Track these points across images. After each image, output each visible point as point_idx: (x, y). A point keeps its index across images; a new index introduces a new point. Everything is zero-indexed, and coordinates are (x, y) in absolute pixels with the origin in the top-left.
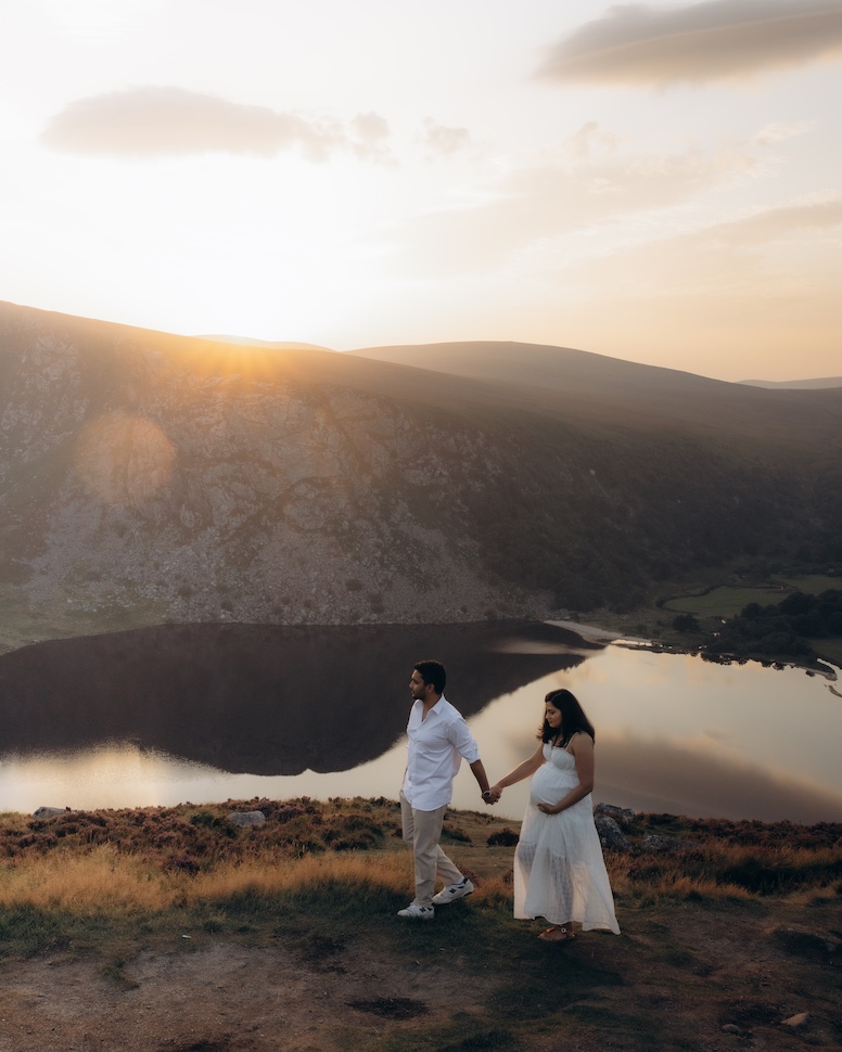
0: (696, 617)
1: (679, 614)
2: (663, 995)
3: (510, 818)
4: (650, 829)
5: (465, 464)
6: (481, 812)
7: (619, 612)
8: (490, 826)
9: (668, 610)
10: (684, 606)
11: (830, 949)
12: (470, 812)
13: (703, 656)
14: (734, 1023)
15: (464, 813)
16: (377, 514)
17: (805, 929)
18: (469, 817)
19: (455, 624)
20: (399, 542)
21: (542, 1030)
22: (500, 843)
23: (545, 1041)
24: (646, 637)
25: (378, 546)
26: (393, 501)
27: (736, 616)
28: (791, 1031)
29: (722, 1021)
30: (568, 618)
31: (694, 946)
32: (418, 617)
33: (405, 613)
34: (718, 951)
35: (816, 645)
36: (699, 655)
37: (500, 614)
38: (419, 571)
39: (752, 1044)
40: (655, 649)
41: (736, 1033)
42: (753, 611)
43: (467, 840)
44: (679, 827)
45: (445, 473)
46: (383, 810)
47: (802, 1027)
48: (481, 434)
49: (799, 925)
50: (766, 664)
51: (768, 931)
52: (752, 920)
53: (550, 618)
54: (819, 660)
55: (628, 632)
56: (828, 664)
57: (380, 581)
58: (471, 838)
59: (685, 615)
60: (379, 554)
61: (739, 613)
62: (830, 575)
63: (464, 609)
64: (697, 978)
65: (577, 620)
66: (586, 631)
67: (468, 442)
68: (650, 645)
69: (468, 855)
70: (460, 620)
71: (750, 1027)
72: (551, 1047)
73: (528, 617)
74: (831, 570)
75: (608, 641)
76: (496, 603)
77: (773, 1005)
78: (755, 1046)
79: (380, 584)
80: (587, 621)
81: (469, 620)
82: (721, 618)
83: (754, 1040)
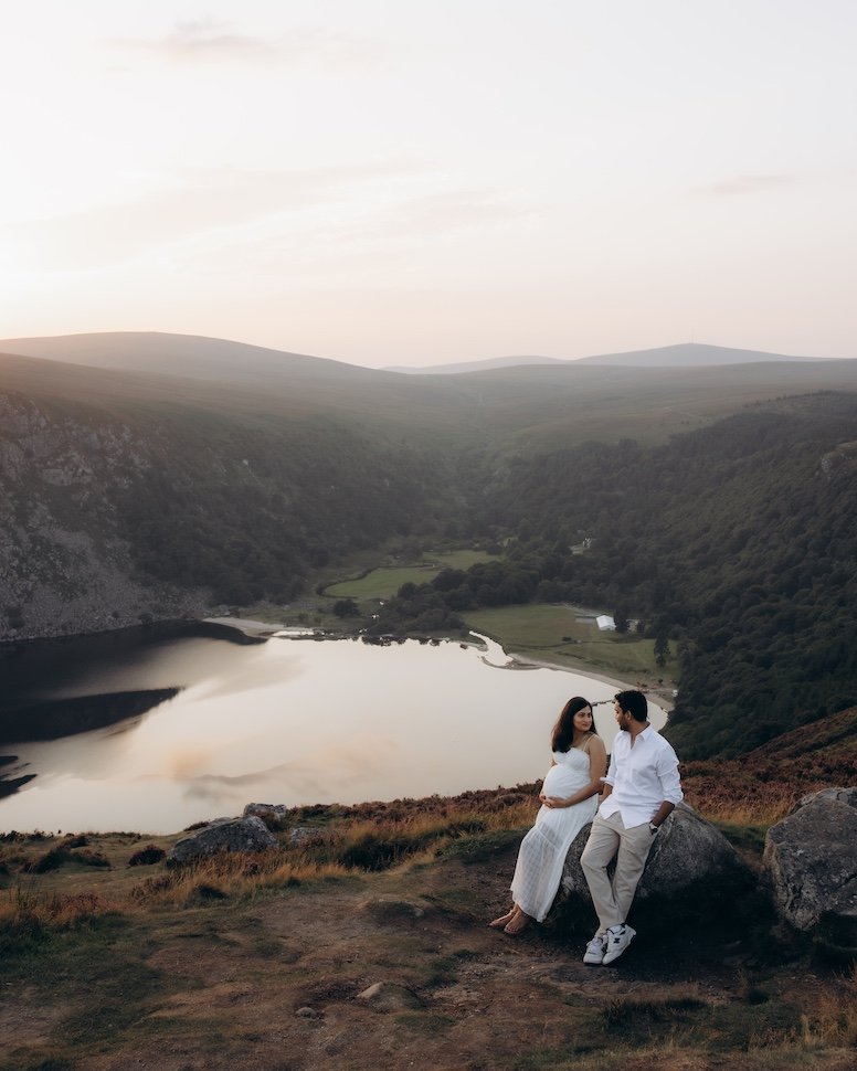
0: (355, 601)
1: (339, 600)
2: (245, 990)
3: (158, 834)
4: (302, 822)
5: (110, 460)
6: (127, 832)
7: (280, 603)
8: (136, 845)
9: (329, 596)
10: (342, 591)
11: (418, 914)
12: (115, 834)
13: (364, 640)
14: (309, 1005)
15: (108, 835)
16: (12, 519)
17: (395, 898)
18: (112, 839)
19: (107, 632)
20: (39, 548)
21: (104, 1051)
22: (144, 863)
23: (105, 1061)
24: (308, 626)
25: (15, 554)
26: (30, 504)
27: (393, 597)
28: (364, 1004)
29: (296, 1007)
30: (227, 613)
31: (287, 934)
32: (64, 628)
33: (49, 625)
34: (310, 935)
35: (468, 618)
36: (360, 639)
37: (155, 617)
38: (64, 578)
39: (323, 1024)
40: (317, 637)
41: (309, 1016)
42: (408, 590)
43: (106, 864)
44: (331, 816)
45: (88, 471)
46: (15, 845)
47: (375, 997)
48: (127, 428)
49: (389, 895)
50: (423, 641)
51: (360, 906)
52: (347, 897)
53: (209, 616)
54: (471, 633)
55: (289, 623)
56: (479, 636)
57: (19, 592)
58: (111, 862)
59: (345, 600)
60: (16, 563)
61: (396, 594)
62: (476, 550)
63: (116, 615)
64: (283, 966)
65: (237, 615)
66: (247, 625)
67: (113, 437)
68: (312, 633)
69: (104, 881)
70: (111, 628)
71: (325, 1006)
72: (109, 1067)
73: (185, 617)
74: (477, 545)
75: (270, 634)
76: (151, 605)
77: (351, 980)
78: (325, 1025)
79: (19, 596)
80: (247, 616)
81: (123, 626)
82: (379, 600)
83: (326, 1020)
